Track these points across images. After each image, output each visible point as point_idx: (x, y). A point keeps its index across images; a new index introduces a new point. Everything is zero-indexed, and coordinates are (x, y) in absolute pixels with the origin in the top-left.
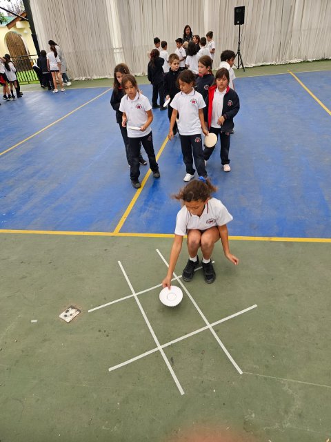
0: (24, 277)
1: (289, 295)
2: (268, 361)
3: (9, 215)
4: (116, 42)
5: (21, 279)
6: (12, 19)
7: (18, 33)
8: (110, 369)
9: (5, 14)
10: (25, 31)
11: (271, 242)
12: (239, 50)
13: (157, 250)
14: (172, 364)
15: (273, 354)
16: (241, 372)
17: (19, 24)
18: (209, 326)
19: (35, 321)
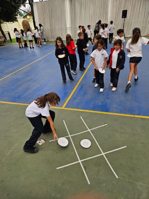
0: (23, 124)
1: (142, 143)
2: (130, 173)
3: (19, 97)
4: (68, 25)
5: (22, 124)
6: (26, 14)
7: (28, 20)
8: (57, 168)
9: (23, 12)
10: (30, 20)
11: (135, 117)
13: (81, 117)
14: (85, 170)
15: (133, 170)
16: (117, 177)
17: (28, 17)
18: (103, 154)
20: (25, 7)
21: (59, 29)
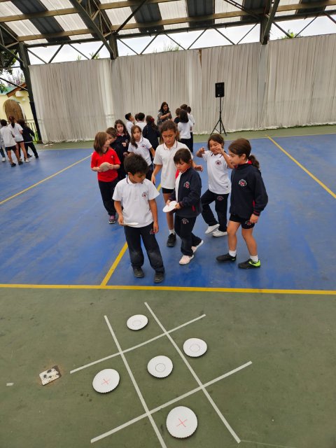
0: (2, 335)
1: (284, 350)
2: (267, 426)
4: (108, 109)
6: (13, 88)
7: (17, 100)
8: (93, 441)
9: (6, 84)
10: (24, 99)
11: (262, 294)
12: (220, 118)
13: (146, 304)
14: (162, 434)
15: (273, 418)
16: (238, 441)
17: (18, 93)
18: (202, 387)
19: (11, 384)
20: (11, 74)
21: (88, 117)
